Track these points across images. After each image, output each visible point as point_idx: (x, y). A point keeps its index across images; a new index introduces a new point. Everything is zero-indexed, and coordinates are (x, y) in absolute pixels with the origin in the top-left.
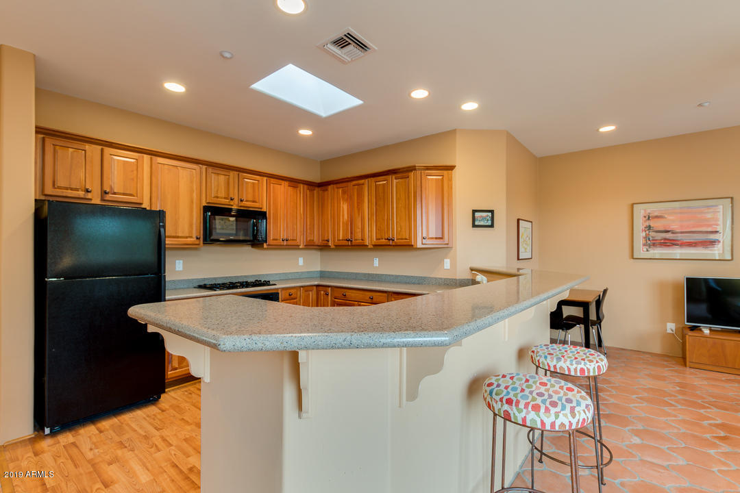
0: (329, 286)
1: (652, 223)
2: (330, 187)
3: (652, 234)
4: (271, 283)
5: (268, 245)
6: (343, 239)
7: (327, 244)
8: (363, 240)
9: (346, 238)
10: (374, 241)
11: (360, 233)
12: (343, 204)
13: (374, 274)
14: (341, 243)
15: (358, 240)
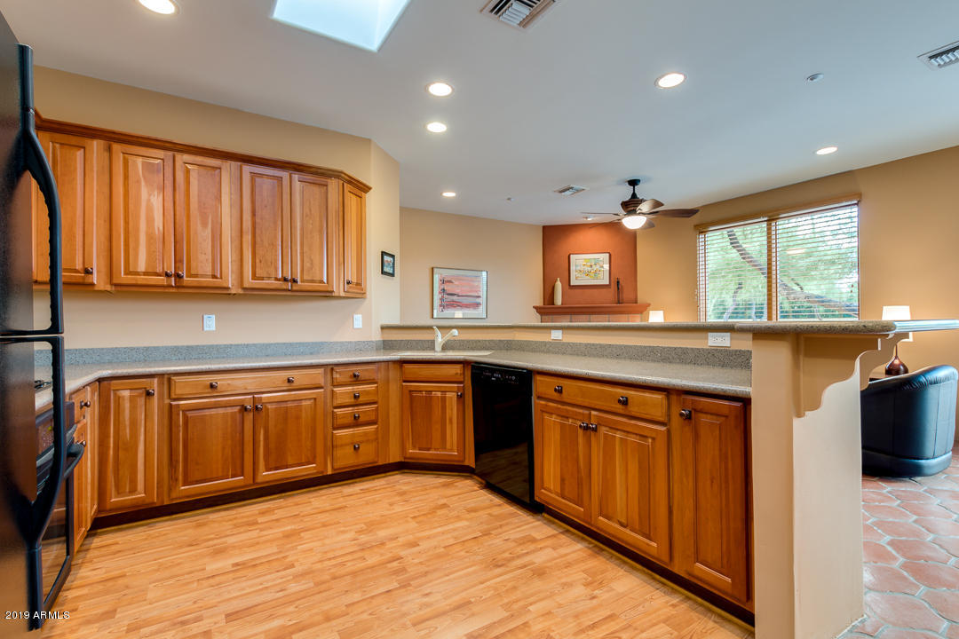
1: (446, 287)
3: (446, 296)
6: (150, 271)
7: (81, 281)
8: (217, 278)
9: (159, 270)
10: (249, 281)
11: (210, 264)
12: (150, 195)
13: (204, 346)
14: (141, 279)
15: (202, 276)
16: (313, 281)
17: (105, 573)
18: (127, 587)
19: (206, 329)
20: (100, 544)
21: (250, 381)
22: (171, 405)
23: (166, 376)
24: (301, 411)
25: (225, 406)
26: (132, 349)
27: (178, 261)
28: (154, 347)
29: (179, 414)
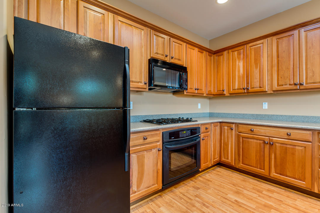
0: (233, 123)
2: (225, 53)
4: (193, 120)
5: (187, 92)
6: (239, 88)
7: (222, 93)
8: (261, 88)
9: (242, 88)
10: (275, 87)
11: (259, 83)
12: (239, 63)
13: (262, 115)
14: (236, 91)
15: (256, 88)
16: (314, 83)
17: (210, 178)
18: (208, 185)
19: (263, 108)
20: (218, 170)
21: (268, 131)
22: (238, 134)
23: (237, 124)
24: (295, 151)
25: (257, 139)
26: (240, 114)
27: (248, 83)
28: (246, 114)
29: (240, 138)
